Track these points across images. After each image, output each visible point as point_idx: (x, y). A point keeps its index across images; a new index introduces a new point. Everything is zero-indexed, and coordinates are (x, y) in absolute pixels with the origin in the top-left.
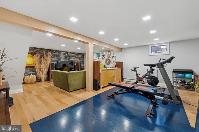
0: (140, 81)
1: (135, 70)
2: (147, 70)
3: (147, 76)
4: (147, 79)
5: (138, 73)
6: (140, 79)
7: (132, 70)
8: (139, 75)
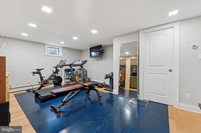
0: (46, 84)
1: (38, 72)
2: (53, 71)
3: (53, 77)
4: (52, 80)
5: (43, 76)
6: (46, 83)
7: (34, 73)
8: (44, 78)
